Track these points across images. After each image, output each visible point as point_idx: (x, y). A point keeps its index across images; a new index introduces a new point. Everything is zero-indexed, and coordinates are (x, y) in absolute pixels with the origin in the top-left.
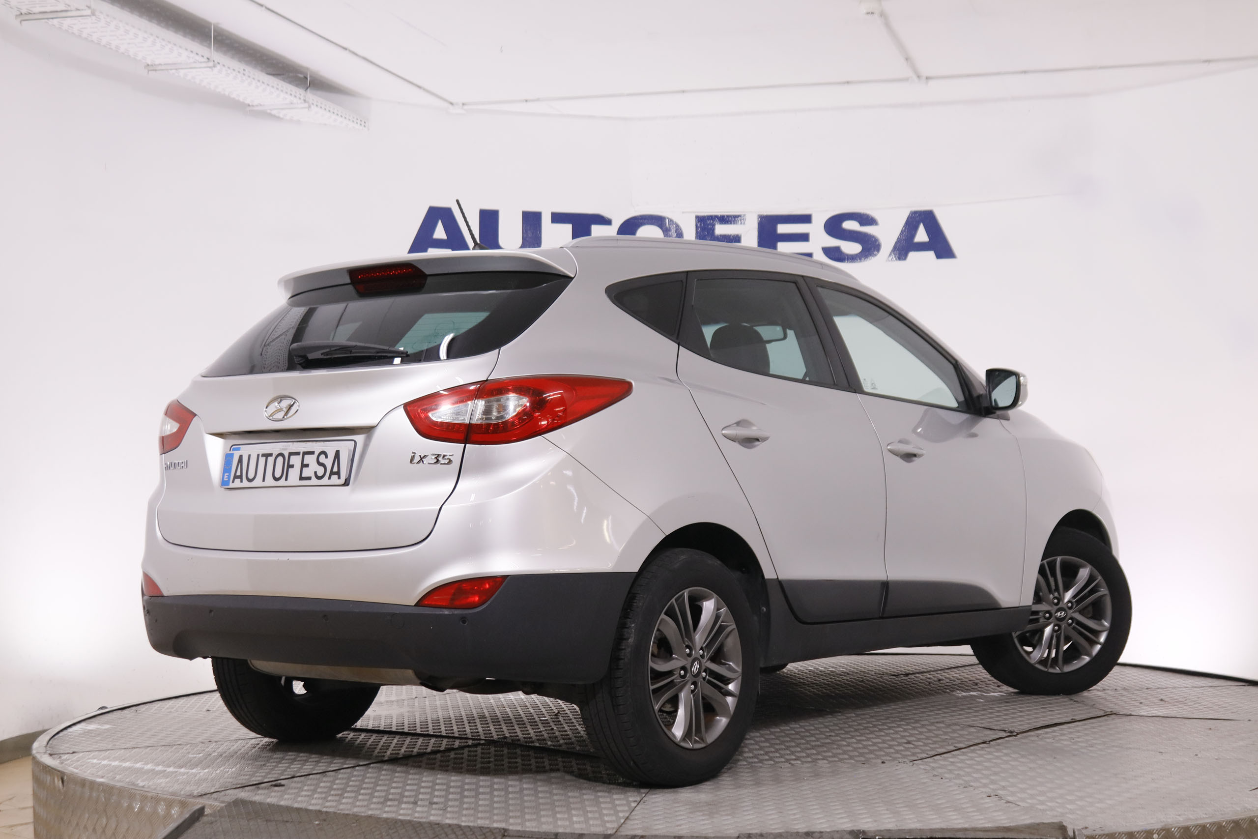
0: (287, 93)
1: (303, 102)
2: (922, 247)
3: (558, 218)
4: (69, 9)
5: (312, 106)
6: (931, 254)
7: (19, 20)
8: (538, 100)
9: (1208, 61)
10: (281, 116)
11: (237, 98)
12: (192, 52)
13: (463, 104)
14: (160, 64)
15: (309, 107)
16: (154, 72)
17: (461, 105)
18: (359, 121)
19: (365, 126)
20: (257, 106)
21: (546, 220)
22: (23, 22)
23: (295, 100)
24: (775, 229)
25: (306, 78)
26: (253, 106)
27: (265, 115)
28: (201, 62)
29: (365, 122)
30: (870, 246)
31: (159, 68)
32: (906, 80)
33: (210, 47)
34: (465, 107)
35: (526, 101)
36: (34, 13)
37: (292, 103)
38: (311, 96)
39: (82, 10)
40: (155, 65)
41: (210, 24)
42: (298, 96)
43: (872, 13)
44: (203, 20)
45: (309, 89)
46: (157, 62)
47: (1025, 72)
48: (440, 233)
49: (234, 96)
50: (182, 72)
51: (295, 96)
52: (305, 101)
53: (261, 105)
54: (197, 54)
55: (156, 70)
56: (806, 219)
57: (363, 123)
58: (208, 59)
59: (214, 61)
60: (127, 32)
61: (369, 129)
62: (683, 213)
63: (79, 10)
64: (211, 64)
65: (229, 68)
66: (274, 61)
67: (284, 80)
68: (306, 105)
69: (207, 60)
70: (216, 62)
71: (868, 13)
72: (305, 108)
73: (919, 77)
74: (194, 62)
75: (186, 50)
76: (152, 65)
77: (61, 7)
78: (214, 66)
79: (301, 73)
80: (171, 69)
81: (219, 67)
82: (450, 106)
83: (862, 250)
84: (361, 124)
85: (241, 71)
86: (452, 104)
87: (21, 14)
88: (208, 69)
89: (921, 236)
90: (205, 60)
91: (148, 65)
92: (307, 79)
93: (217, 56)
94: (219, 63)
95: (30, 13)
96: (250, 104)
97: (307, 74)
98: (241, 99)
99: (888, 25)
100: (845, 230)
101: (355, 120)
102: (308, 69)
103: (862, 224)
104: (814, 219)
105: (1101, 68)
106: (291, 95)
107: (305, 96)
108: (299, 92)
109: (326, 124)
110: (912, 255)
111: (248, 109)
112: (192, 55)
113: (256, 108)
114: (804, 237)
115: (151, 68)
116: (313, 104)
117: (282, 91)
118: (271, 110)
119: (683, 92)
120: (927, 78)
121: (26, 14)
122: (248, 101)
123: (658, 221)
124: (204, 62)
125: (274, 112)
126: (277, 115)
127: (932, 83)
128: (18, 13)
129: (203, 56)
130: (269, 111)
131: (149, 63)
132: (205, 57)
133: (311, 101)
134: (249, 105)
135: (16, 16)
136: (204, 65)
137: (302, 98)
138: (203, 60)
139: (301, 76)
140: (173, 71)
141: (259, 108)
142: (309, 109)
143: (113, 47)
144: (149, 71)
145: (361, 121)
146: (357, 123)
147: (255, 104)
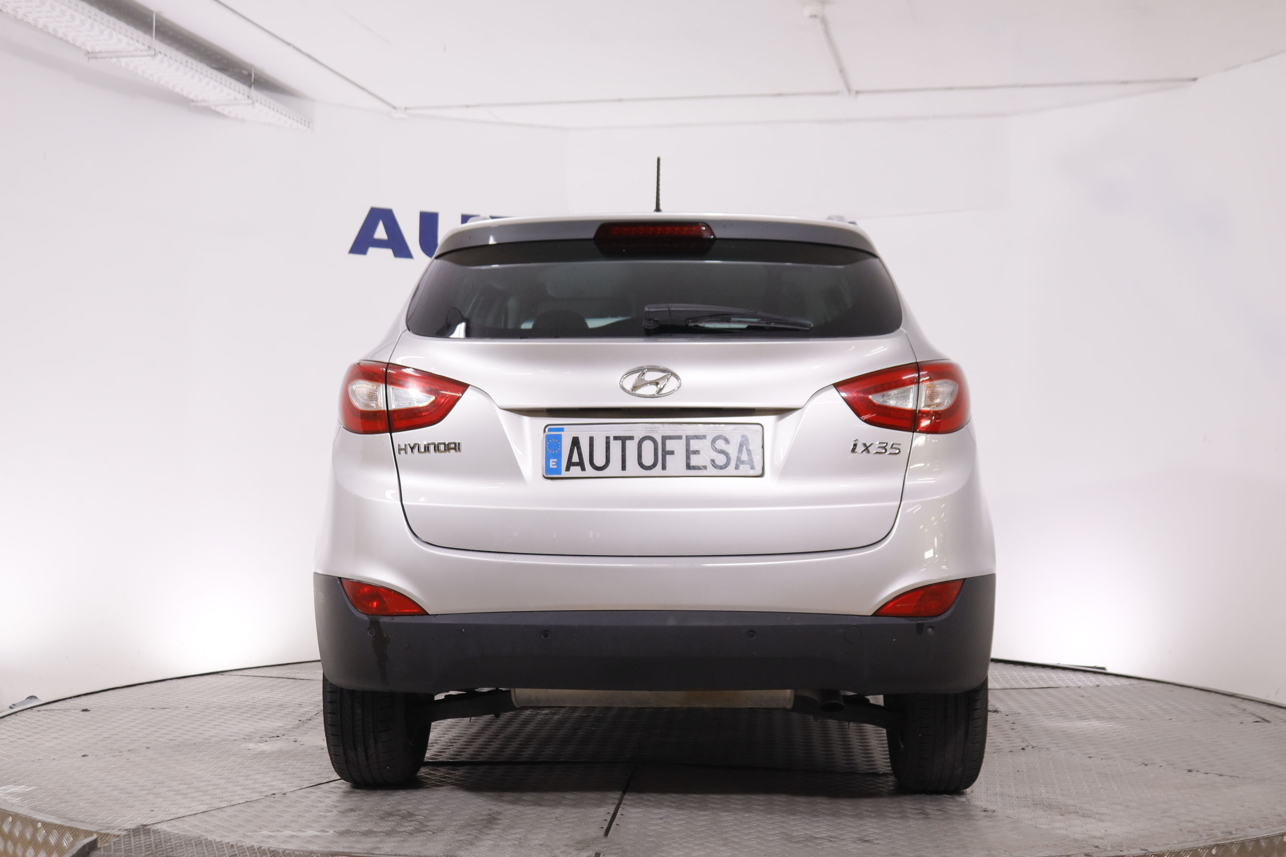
0: (230, 88)
1: (246, 97)
5: (256, 103)
9: (1125, 83)
10: (226, 113)
11: (180, 93)
12: (132, 39)
13: (406, 109)
14: (100, 52)
15: (253, 103)
16: (94, 60)
17: (403, 109)
18: (303, 122)
19: (308, 127)
20: (201, 101)
23: (239, 96)
25: (250, 75)
26: (197, 101)
27: (207, 111)
28: (142, 51)
29: (309, 123)
31: (100, 55)
32: (836, 93)
33: (152, 36)
34: (408, 112)
35: (468, 106)
37: (236, 99)
38: (254, 93)
40: (96, 53)
41: (152, 12)
42: (241, 91)
43: (815, 17)
44: (145, 8)
45: (253, 86)
46: (97, 49)
47: (951, 89)
48: (381, 233)
49: (177, 90)
50: (123, 61)
51: (239, 92)
52: (249, 97)
53: (205, 100)
54: (138, 41)
55: (96, 58)
57: (307, 124)
58: (149, 47)
59: (155, 50)
60: (63, 13)
61: (312, 129)
64: (152, 52)
65: (171, 58)
66: (218, 57)
67: (229, 76)
68: (250, 101)
69: (147, 48)
70: (157, 51)
71: (811, 17)
72: (248, 104)
73: (849, 90)
74: (136, 50)
75: (126, 36)
76: (92, 53)
78: (155, 55)
79: (246, 69)
80: (111, 58)
81: (160, 57)
82: (392, 110)
84: (305, 125)
85: (184, 62)
86: (394, 108)
88: (150, 58)
90: (145, 48)
91: (88, 52)
93: (159, 46)
94: (160, 52)
96: (195, 99)
97: (251, 71)
98: (185, 94)
99: (827, 31)
101: (299, 120)
102: (252, 66)
106: (235, 90)
107: (248, 93)
108: (243, 88)
109: (270, 123)
111: (192, 104)
112: (132, 42)
113: (199, 104)
115: (90, 55)
116: (257, 101)
117: (226, 85)
118: (215, 106)
119: (620, 100)
120: (857, 92)
122: (191, 96)
124: (145, 50)
125: (218, 109)
126: (221, 112)
127: (861, 97)
129: (144, 44)
130: (213, 107)
131: (89, 50)
132: (146, 45)
133: (254, 98)
134: (193, 101)
136: (145, 53)
137: (246, 94)
138: (144, 48)
139: (245, 72)
140: (114, 60)
141: (203, 104)
142: (252, 106)
143: (51, 31)
144: (89, 58)
145: (305, 121)
146: (301, 123)
147: (199, 99)
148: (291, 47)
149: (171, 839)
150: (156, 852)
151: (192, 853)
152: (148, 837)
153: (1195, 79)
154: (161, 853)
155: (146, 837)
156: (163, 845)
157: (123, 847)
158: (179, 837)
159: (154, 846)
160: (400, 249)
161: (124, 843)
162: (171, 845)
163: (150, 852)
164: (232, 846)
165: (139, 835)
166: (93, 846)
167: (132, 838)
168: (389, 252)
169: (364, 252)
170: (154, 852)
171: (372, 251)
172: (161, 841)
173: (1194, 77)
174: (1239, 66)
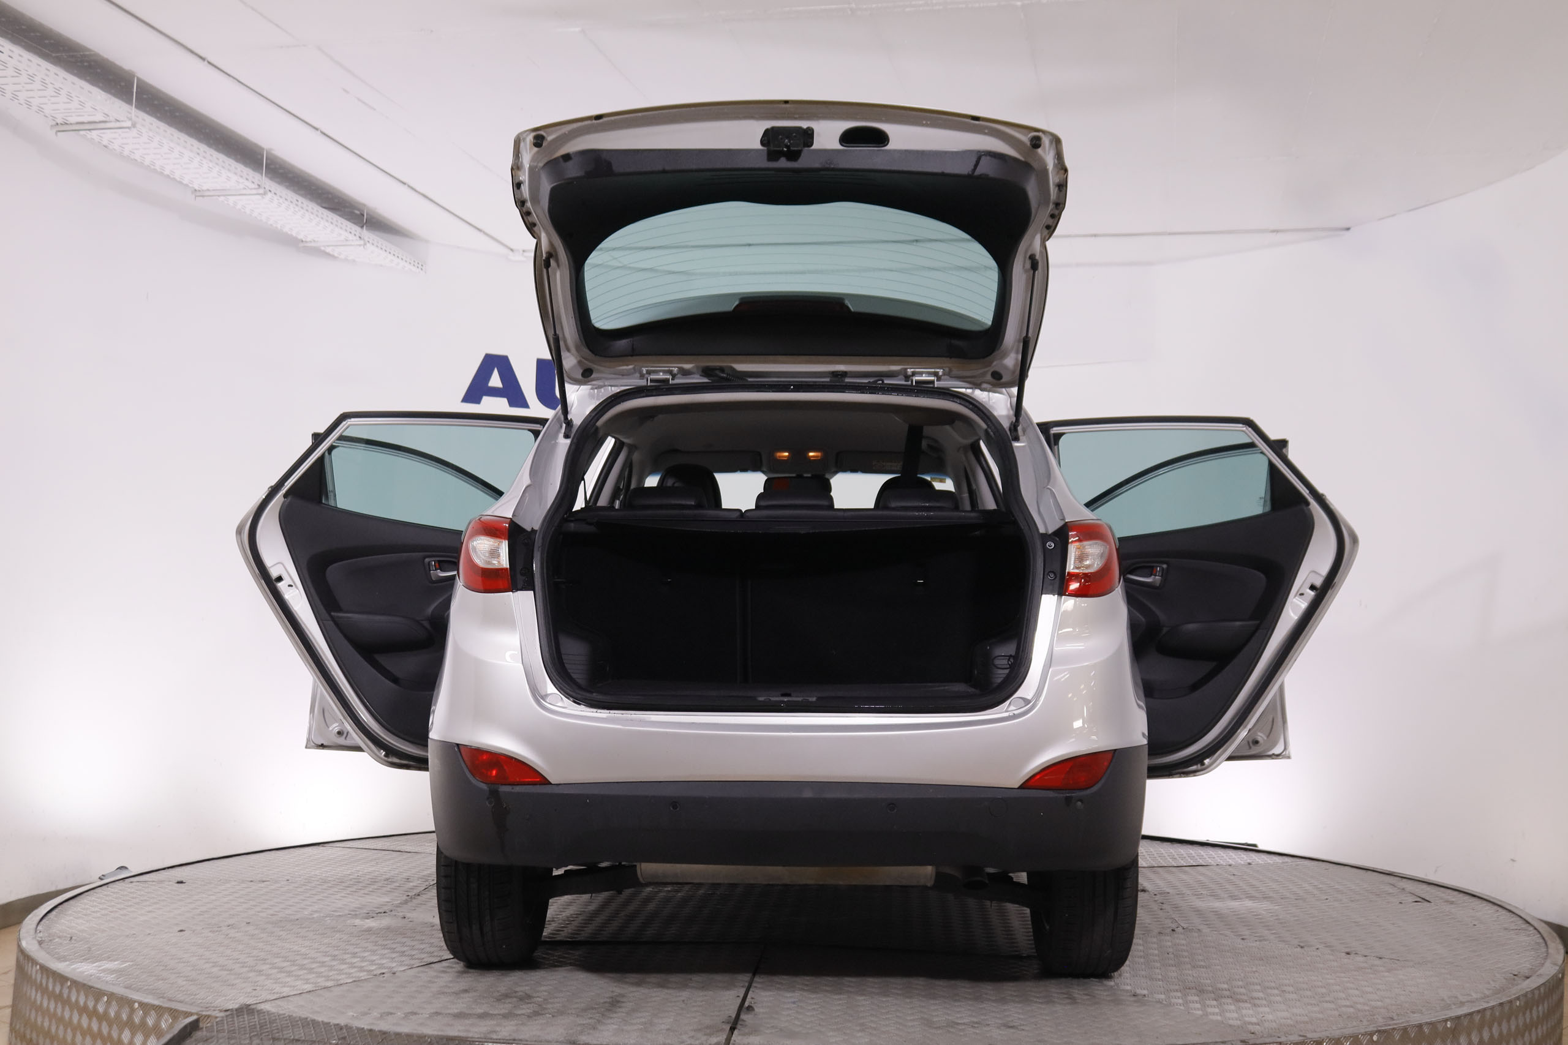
0: (341, 228)
1: (358, 238)
4: (107, 119)
5: (368, 245)
7: (54, 131)
10: (336, 255)
11: (289, 233)
12: (241, 177)
13: (524, 251)
14: (208, 190)
15: (365, 244)
16: (201, 198)
17: (521, 252)
18: (416, 264)
19: (422, 269)
20: (311, 242)
22: (59, 134)
23: (351, 237)
26: (306, 242)
27: (317, 252)
28: (251, 189)
29: (422, 265)
31: (208, 193)
33: (262, 174)
34: (525, 254)
36: (71, 124)
37: (347, 240)
38: (366, 233)
39: (122, 121)
40: (203, 191)
41: (263, 149)
42: (353, 232)
44: (256, 145)
45: (365, 227)
46: (205, 188)
47: (1095, 236)
48: (495, 381)
49: (286, 230)
50: (232, 199)
51: (351, 233)
52: (360, 238)
53: (314, 241)
54: (247, 180)
55: (203, 196)
57: (420, 266)
58: (259, 185)
59: (265, 188)
60: (171, 150)
61: (426, 273)
63: (118, 121)
64: (261, 191)
65: (281, 197)
66: (330, 196)
67: (340, 216)
68: (362, 242)
69: (257, 187)
70: (267, 189)
72: (360, 245)
74: (245, 188)
75: (235, 174)
76: (199, 191)
77: (99, 117)
78: (265, 194)
79: (359, 210)
80: (219, 196)
81: (269, 195)
82: (511, 253)
84: (418, 267)
85: (294, 202)
86: (512, 250)
87: (57, 124)
88: (259, 197)
90: (255, 186)
91: (196, 190)
92: (363, 216)
93: (270, 184)
94: (270, 191)
95: (67, 124)
96: (304, 240)
97: (364, 212)
98: (294, 235)
101: (412, 262)
102: (365, 205)
106: (346, 230)
107: (360, 233)
108: (355, 228)
109: (381, 266)
111: (301, 245)
112: (241, 180)
113: (309, 245)
115: (197, 193)
116: (368, 242)
117: (337, 226)
118: (324, 246)
121: (62, 124)
122: (301, 237)
124: (255, 189)
125: (329, 250)
126: (331, 253)
128: (54, 123)
129: (253, 183)
130: (323, 248)
131: (197, 188)
132: (256, 184)
133: (366, 239)
134: (302, 241)
135: (52, 126)
136: (254, 192)
137: (358, 234)
138: (253, 186)
139: (357, 212)
140: (222, 198)
141: (313, 244)
142: (364, 247)
143: (158, 168)
144: (196, 196)
145: (418, 263)
146: (414, 265)
147: (308, 240)
148: (406, 186)
149: (276, 1019)
150: (261, 1034)
151: (299, 1034)
152: (253, 1017)
153: (1348, 229)
154: (267, 1034)
155: (250, 1017)
156: (268, 1026)
157: (226, 1027)
158: (284, 1018)
159: (258, 1026)
160: (516, 397)
161: (227, 1023)
162: (277, 1026)
163: (255, 1033)
164: (341, 1029)
165: (243, 1015)
166: (194, 1026)
167: (235, 1019)
168: (503, 398)
169: (478, 401)
170: (259, 1033)
171: (487, 397)
172: (266, 1022)
173: (1347, 226)
174: (1393, 215)
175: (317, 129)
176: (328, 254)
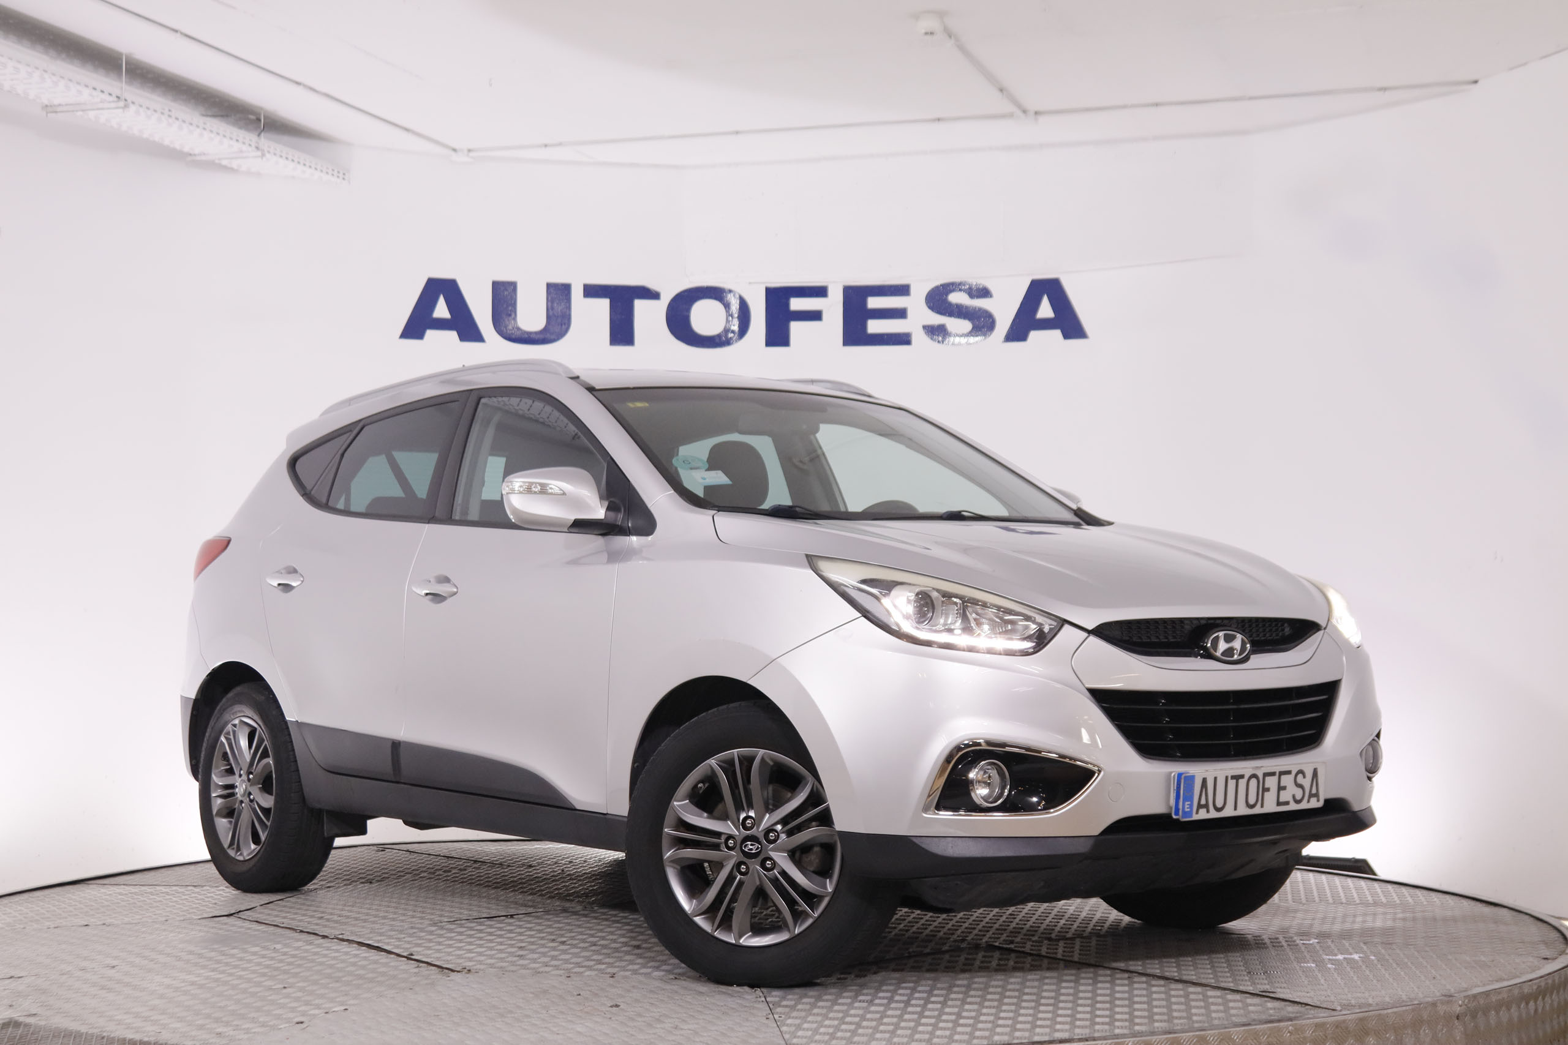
0: (231, 139)
1: (255, 149)
2: (1045, 324)
3: (592, 291)
5: (268, 155)
6: (1057, 333)
8: (560, 144)
9: (1384, 89)
10: (235, 167)
11: (172, 146)
12: (95, 89)
13: (469, 151)
14: (60, 105)
15: (263, 155)
16: (53, 114)
17: (466, 151)
18: (335, 173)
19: (344, 179)
20: (200, 155)
21: (577, 293)
23: (245, 148)
24: (865, 303)
25: (259, 120)
26: (195, 155)
27: (213, 166)
28: (110, 102)
29: (344, 174)
30: (983, 323)
31: (59, 109)
32: (1011, 116)
33: (120, 84)
34: (471, 154)
35: (546, 146)
37: (239, 151)
38: (265, 141)
40: (55, 106)
41: (121, 54)
42: (247, 141)
43: (932, 33)
44: (112, 50)
45: (262, 134)
46: (56, 102)
47: (1157, 105)
48: (441, 310)
49: (166, 142)
50: (92, 114)
51: (245, 143)
52: (257, 148)
53: (204, 154)
54: (102, 92)
55: (56, 112)
56: (902, 290)
57: (341, 175)
58: (118, 97)
59: (125, 100)
61: (349, 182)
62: (750, 283)
64: (122, 104)
65: (148, 108)
66: (217, 100)
67: (228, 123)
68: (259, 153)
69: (116, 99)
70: (129, 101)
71: (926, 33)
72: (258, 157)
73: (1025, 112)
74: (101, 102)
75: (87, 86)
76: (51, 106)
78: (126, 106)
79: (254, 114)
80: (77, 111)
81: (133, 108)
82: (453, 153)
83: (973, 328)
84: (338, 177)
85: (166, 112)
86: (455, 150)
88: (121, 110)
89: (1045, 310)
90: (114, 98)
91: (47, 106)
92: (261, 120)
93: (130, 94)
94: (133, 103)
96: (191, 152)
97: (260, 114)
98: (178, 147)
99: (962, 48)
100: (950, 304)
101: (330, 172)
102: (261, 108)
103: (971, 296)
104: (912, 290)
105: (1251, 98)
106: (238, 140)
107: (257, 143)
108: (250, 136)
110: (1033, 335)
111: (189, 158)
112: (95, 93)
113: (198, 158)
114: (900, 314)
115: (49, 108)
116: (269, 152)
117: (227, 136)
118: (219, 159)
119: (737, 133)
120: (1036, 113)
122: (186, 149)
123: (716, 293)
124: (113, 102)
125: (224, 162)
126: (229, 166)
127: (1042, 119)
129: (110, 94)
130: (217, 161)
131: (46, 102)
132: (114, 95)
133: (266, 149)
134: (189, 154)
136: (113, 105)
137: (253, 145)
138: (111, 97)
139: (252, 117)
140: (79, 113)
141: (203, 158)
142: (264, 158)
144: (47, 113)
145: (338, 172)
146: (333, 175)
147: (197, 151)
148: (301, 87)
153: (1476, 82)
160: (468, 330)
168: (453, 335)
169: (420, 336)
171: (430, 334)
173: (1474, 78)
174: (1525, 64)
175: (176, 31)
176: (226, 168)
